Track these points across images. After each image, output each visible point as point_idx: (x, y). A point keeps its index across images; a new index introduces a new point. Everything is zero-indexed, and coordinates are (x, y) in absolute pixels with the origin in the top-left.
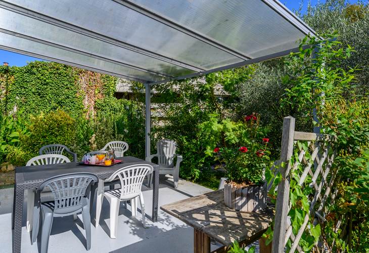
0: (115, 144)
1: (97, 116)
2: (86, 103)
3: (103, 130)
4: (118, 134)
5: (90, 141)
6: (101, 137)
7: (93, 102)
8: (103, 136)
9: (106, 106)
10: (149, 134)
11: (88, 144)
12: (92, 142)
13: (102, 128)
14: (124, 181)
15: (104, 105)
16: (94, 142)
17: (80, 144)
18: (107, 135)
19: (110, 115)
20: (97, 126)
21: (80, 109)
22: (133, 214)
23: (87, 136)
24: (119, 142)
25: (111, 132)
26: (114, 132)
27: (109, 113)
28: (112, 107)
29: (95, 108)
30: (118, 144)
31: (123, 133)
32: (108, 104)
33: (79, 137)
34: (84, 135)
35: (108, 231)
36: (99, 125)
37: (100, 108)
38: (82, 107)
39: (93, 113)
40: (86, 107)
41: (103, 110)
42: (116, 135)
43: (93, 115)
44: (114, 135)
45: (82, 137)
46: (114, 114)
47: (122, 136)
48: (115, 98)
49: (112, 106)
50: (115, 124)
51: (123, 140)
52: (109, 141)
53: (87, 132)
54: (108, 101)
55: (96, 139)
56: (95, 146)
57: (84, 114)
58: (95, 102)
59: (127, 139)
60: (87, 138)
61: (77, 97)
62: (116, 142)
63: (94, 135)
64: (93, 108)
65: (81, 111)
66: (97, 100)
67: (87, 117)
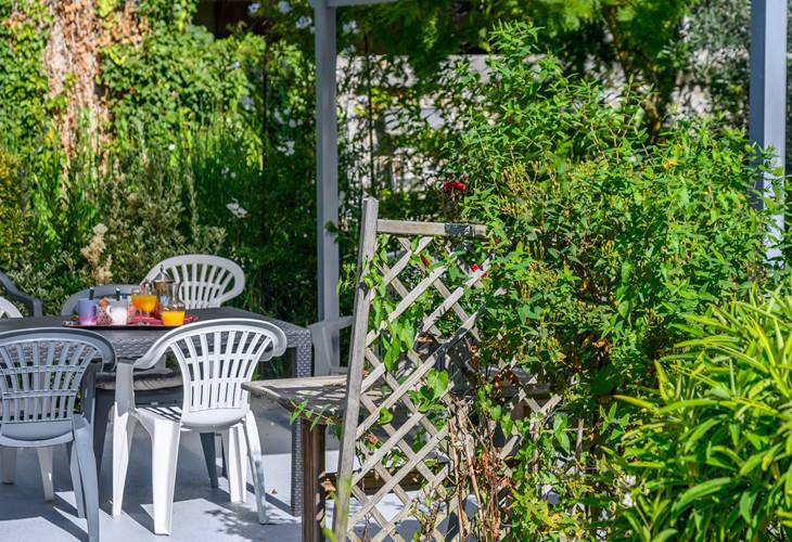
0: (189, 268)
1: (112, 131)
2: (58, 63)
3: (139, 204)
4: (202, 222)
5: (85, 251)
6: (131, 238)
7: (90, 60)
8: (139, 231)
9: (155, 80)
10: (332, 229)
11: (78, 266)
12: (95, 259)
13: (132, 197)
14: (191, 366)
15: (146, 72)
16: (103, 257)
17: (47, 266)
18: (156, 228)
19: (175, 127)
20: (110, 187)
21: (29, 95)
22: (235, 499)
23: (73, 230)
24: (206, 259)
25: (171, 216)
26: (188, 213)
27: (171, 116)
28: (184, 85)
29: (100, 89)
30: (200, 267)
31: (225, 219)
32: (164, 70)
33: (40, 237)
34: (58, 228)
35: (148, 523)
36: (121, 186)
37: (126, 91)
38: (40, 85)
39: (96, 115)
40: (59, 88)
41: (143, 101)
42: (196, 230)
43: (94, 124)
44: (185, 228)
45: (51, 233)
46: (198, 118)
47: (220, 233)
48: (202, 33)
49: (187, 78)
50: (190, 180)
51: (225, 254)
52: (165, 256)
53: (72, 215)
54: (163, 50)
55: (111, 246)
56: (104, 273)
57: (52, 123)
58: (101, 58)
59: (245, 249)
60: (72, 239)
61: (11, 37)
62: (194, 259)
63: (100, 228)
64: (90, 91)
65: (33, 107)
66: (111, 51)
67: (66, 138)
